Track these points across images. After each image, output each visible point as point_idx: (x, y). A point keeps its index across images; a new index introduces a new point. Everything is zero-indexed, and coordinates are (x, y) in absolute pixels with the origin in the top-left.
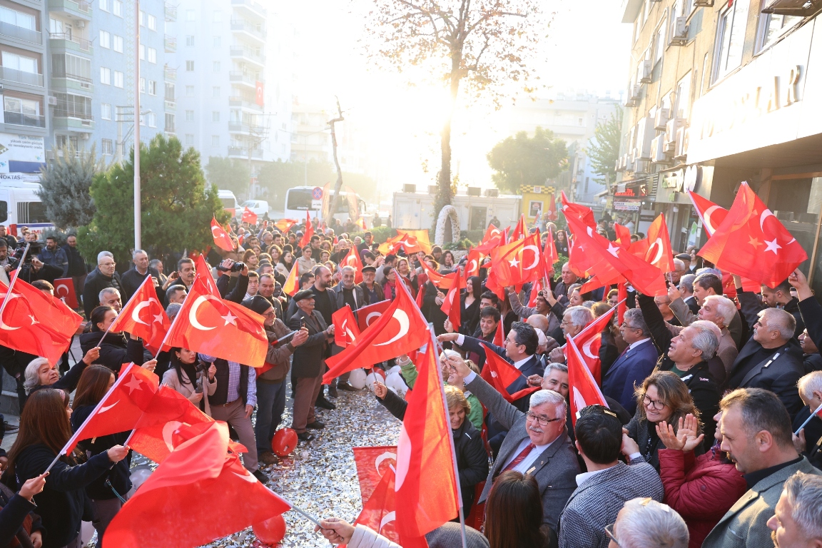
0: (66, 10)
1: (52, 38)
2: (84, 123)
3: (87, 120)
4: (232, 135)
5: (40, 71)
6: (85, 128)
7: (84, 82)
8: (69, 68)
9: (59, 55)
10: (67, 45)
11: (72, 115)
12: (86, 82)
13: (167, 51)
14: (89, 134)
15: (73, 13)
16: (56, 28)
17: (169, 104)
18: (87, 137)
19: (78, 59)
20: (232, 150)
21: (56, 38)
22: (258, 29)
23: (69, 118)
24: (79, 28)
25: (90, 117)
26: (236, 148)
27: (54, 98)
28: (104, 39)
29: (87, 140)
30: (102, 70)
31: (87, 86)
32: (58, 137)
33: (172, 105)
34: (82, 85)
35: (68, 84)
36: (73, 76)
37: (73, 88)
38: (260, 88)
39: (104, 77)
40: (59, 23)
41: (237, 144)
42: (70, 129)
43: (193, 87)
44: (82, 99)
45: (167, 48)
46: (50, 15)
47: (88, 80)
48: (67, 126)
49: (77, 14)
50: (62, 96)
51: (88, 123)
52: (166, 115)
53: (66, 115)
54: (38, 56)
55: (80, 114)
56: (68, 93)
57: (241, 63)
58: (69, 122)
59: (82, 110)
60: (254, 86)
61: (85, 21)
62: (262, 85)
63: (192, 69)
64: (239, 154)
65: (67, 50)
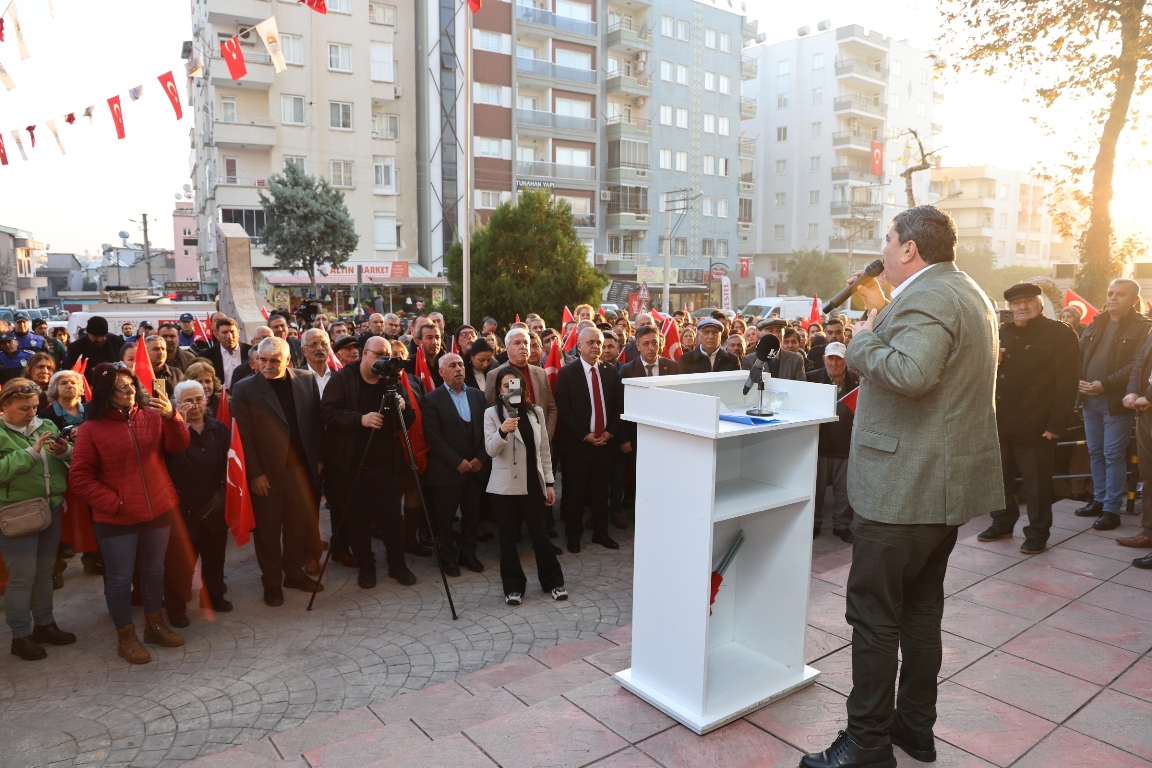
0: (623, 89)
1: (609, 123)
2: (638, 218)
3: (642, 215)
4: (835, 220)
5: (593, 163)
6: (639, 224)
7: (641, 170)
8: (625, 154)
9: (614, 142)
10: (623, 129)
11: (626, 211)
12: (643, 168)
13: (743, 118)
14: (644, 231)
15: (631, 91)
16: (614, 111)
17: (744, 186)
18: (642, 235)
19: (635, 143)
20: (835, 242)
21: (613, 123)
22: (878, 68)
23: (622, 214)
24: (638, 107)
25: (645, 211)
26: (841, 239)
27: (608, 193)
28: (665, 116)
29: (642, 239)
30: (662, 152)
31: (643, 174)
32: (611, 238)
33: (749, 186)
34: (638, 173)
35: (622, 175)
36: (629, 164)
37: (627, 178)
38: (877, 151)
39: (664, 160)
40: (617, 105)
41: (843, 233)
42: (622, 227)
43: (784, 161)
44: (637, 189)
45: (743, 114)
46: (608, 98)
47: (645, 166)
48: (619, 224)
49: (635, 91)
50: (615, 189)
51: (643, 218)
52: (741, 200)
53: (619, 211)
54: (591, 146)
55: (636, 208)
56: (622, 184)
57: (850, 120)
58: (621, 219)
59: (637, 206)
60: (868, 149)
61: (644, 98)
62: (881, 146)
63: (785, 138)
64: (844, 247)
65: (622, 134)
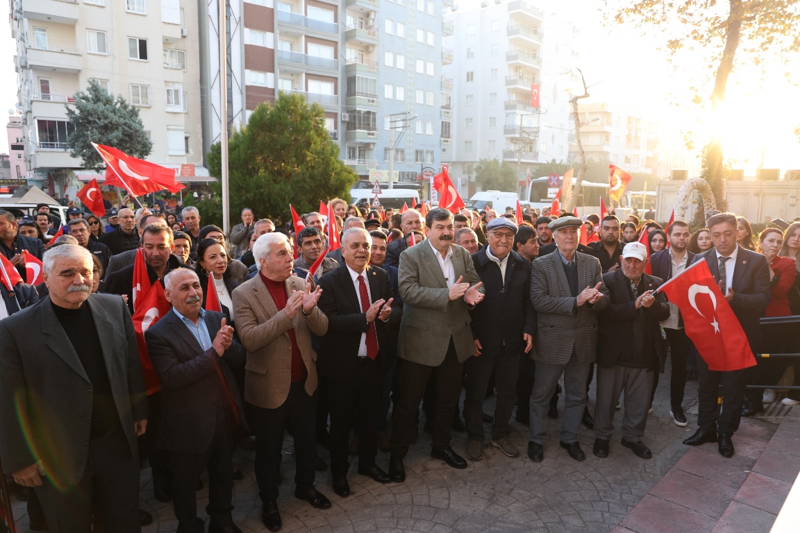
0: (358, 38)
1: (347, 64)
2: (369, 134)
3: (372, 132)
4: (507, 138)
5: (336, 92)
6: (370, 139)
7: (371, 99)
8: (359, 87)
9: (351, 77)
10: (358, 68)
11: (360, 128)
12: (372, 98)
13: (444, 64)
14: (374, 144)
15: (363, 40)
16: (351, 55)
17: (445, 112)
18: (372, 147)
19: (366, 79)
20: (508, 154)
21: (350, 63)
22: (535, 32)
23: (358, 130)
24: (369, 52)
25: (375, 129)
26: (511, 152)
27: (347, 115)
28: (389, 60)
29: (372, 150)
30: (386, 86)
31: (373, 101)
32: (350, 148)
33: (448, 113)
34: (369, 101)
35: (357, 102)
36: (362, 94)
37: (361, 105)
38: (535, 90)
39: (388, 92)
40: (353, 51)
41: (513, 147)
42: (358, 140)
43: (472, 96)
44: (369, 113)
45: (444, 60)
46: (347, 45)
47: (374, 96)
48: (355, 138)
49: (367, 41)
50: (352, 112)
51: (373, 134)
52: (443, 122)
53: (355, 129)
54: (335, 80)
55: (367, 127)
56: (358, 109)
57: (517, 68)
58: (357, 134)
59: (369, 125)
60: (529, 89)
61: (373, 46)
62: (538, 87)
63: (472, 80)
64: (513, 157)
65: (357, 72)
